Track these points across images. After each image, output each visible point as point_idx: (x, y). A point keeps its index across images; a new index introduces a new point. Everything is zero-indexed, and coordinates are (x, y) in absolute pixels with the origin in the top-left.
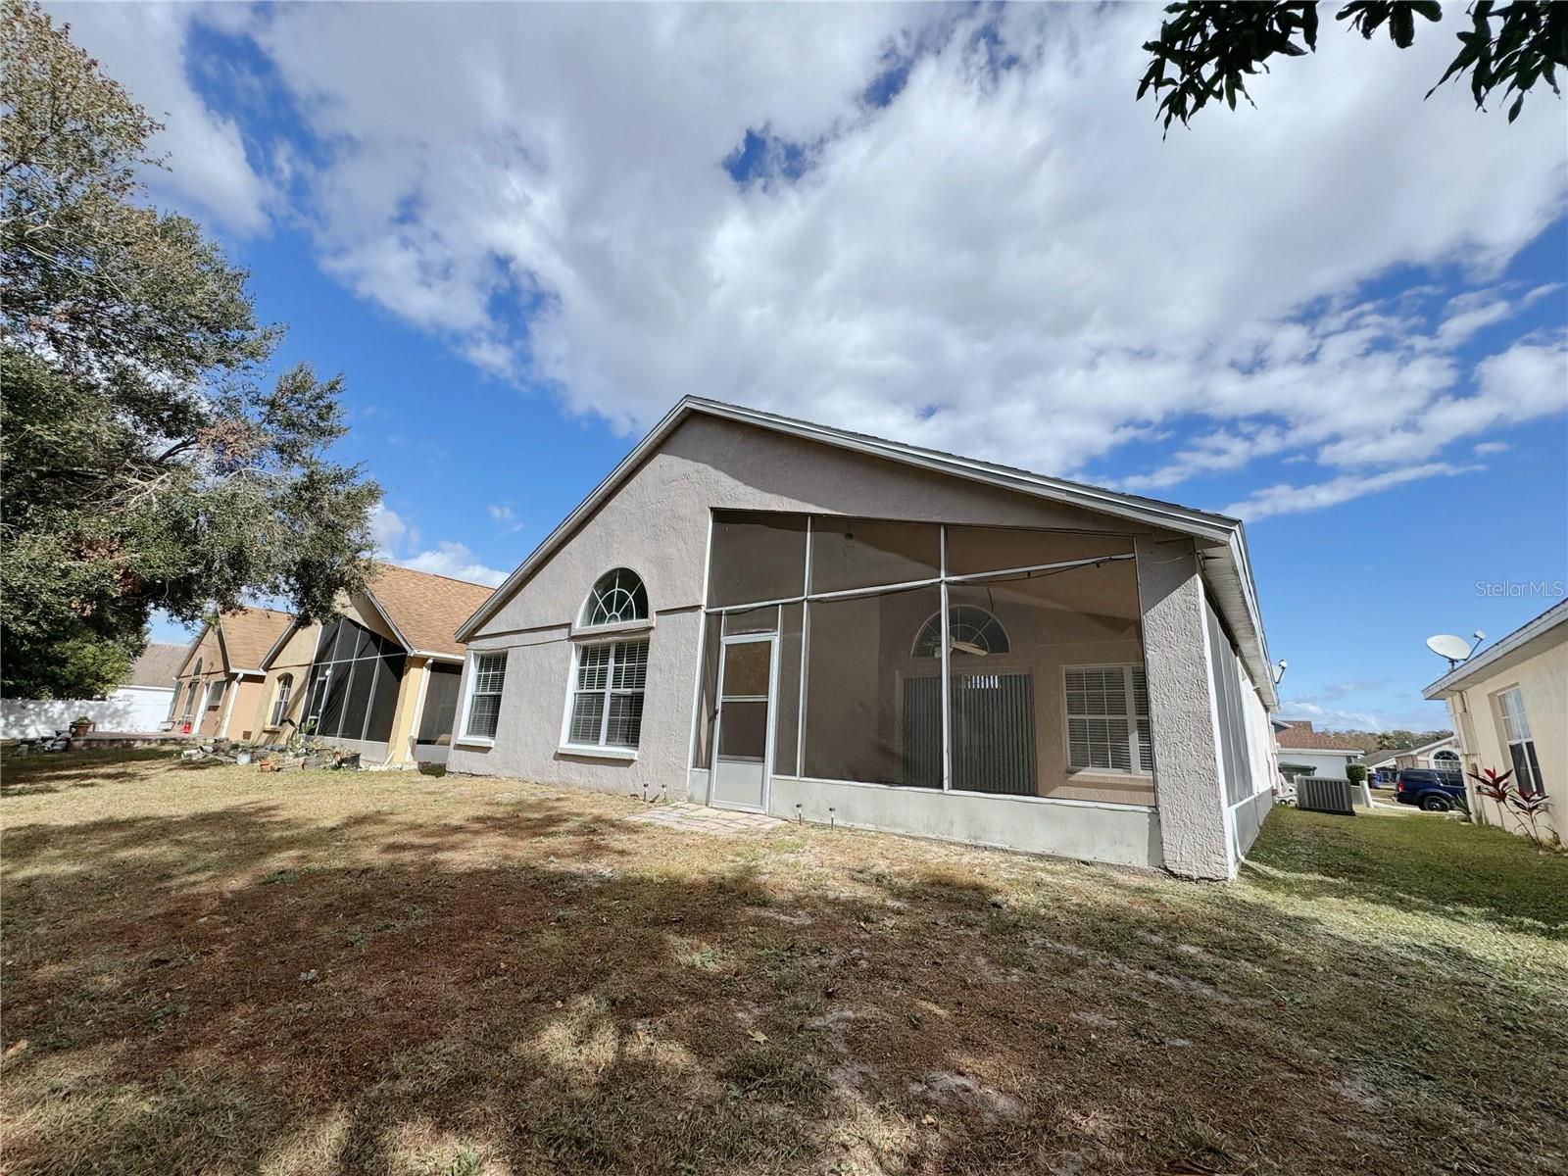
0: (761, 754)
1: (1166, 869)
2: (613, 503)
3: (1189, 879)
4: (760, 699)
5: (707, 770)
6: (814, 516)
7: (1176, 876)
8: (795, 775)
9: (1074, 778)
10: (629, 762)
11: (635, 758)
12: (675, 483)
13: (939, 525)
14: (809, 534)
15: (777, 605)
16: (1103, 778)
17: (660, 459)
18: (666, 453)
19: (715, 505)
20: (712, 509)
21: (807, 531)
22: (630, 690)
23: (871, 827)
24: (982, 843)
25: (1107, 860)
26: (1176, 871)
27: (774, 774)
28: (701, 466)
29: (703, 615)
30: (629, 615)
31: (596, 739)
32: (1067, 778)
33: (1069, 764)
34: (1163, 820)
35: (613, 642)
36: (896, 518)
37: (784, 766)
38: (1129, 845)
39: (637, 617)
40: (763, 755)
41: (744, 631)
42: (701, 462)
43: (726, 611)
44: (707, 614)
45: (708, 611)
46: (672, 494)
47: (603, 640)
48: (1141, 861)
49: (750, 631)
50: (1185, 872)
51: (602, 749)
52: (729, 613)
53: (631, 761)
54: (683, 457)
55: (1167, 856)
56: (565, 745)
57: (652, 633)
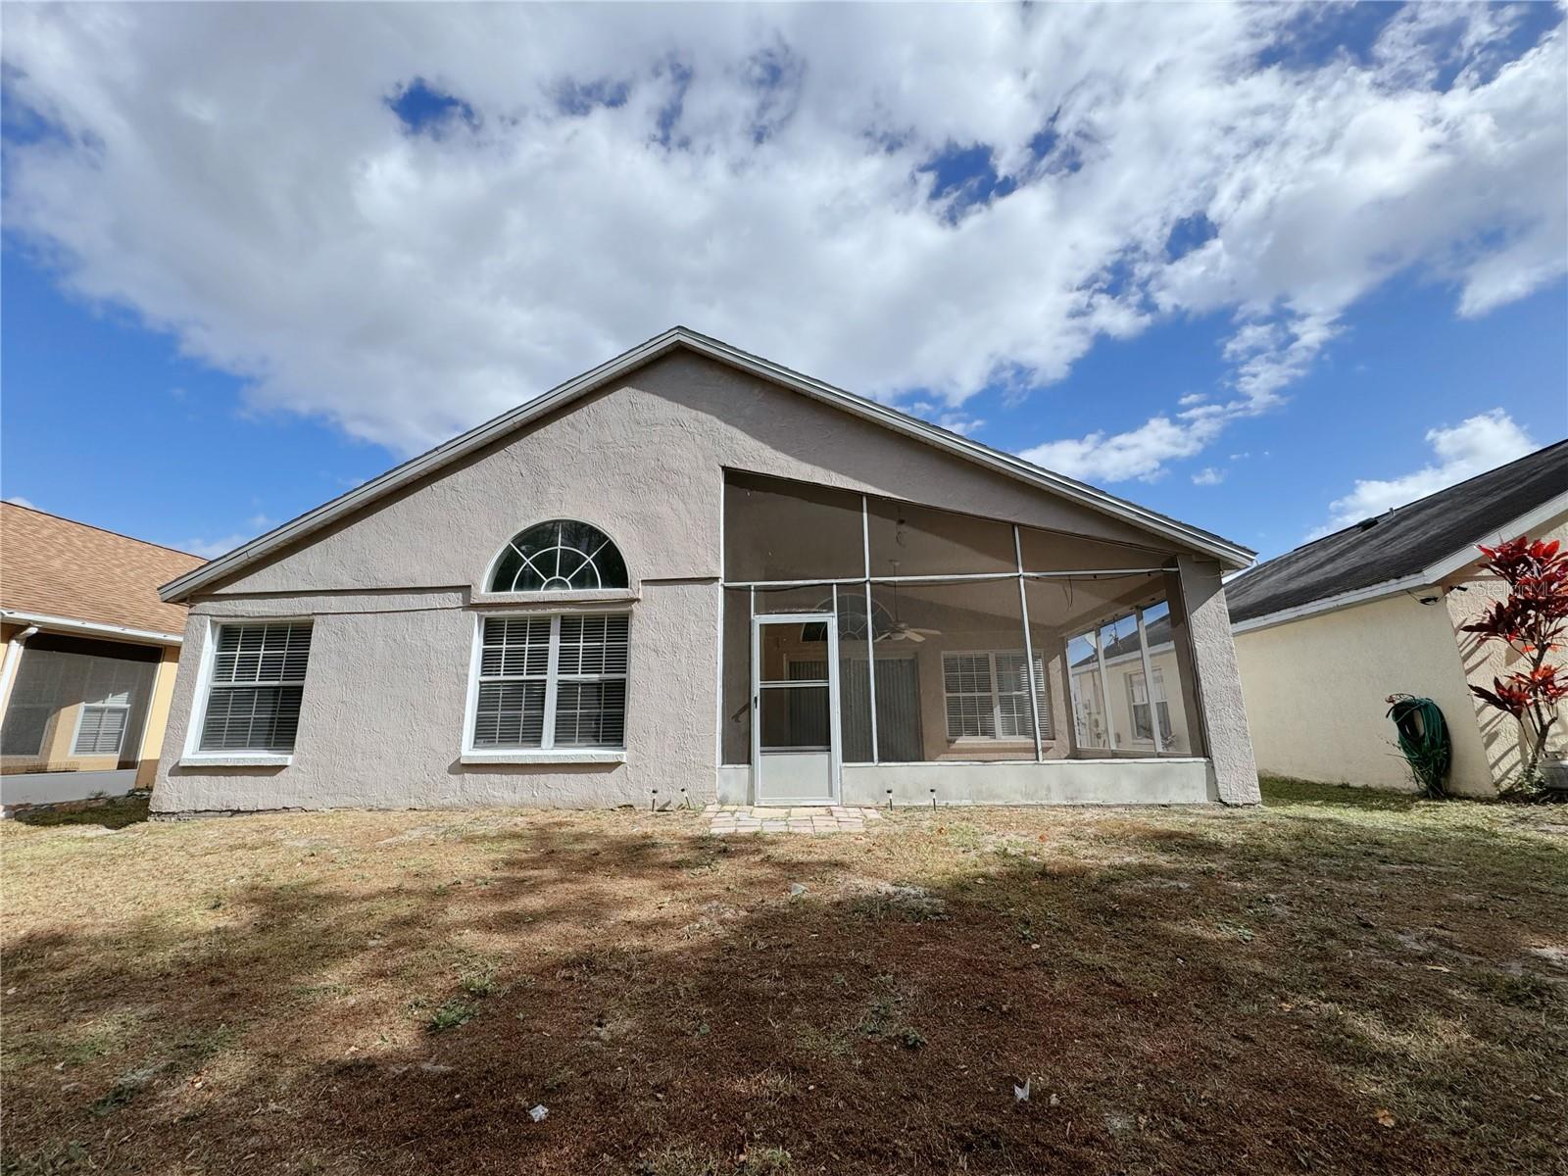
0: (825, 742)
1: (1221, 801)
2: (540, 434)
3: (1237, 806)
4: (819, 684)
5: (746, 766)
6: (871, 497)
7: (1228, 806)
8: (873, 761)
9: (953, 746)
10: (610, 767)
11: (624, 761)
12: (659, 428)
13: (1013, 525)
14: (865, 515)
15: (832, 584)
16: (978, 744)
17: (625, 394)
18: (638, 388)
19: (730, 464)
20: (724, 468)
21: (862, 511)
22: (597, 676)
23: (968, 802)
24: (1079, 802)
25: (1179, 802)
26: (1228, 802)
27: (843, 761)
28: (702, 415)
29: (721, 590)
30: (588, 580)
31: (535, 739)
32: (949, 746)
33: (948, 734)
34: (1216, 767)
35: (556, 615)
36: (972, 512)
37: (856, 752)
38: (1193, 788)
39: (603, 586)
40: (828, 743)
41: (786, 610)
42: (702, 410)
43: (755, 587)
44: (725, 588)
45: (728, 584)
46: (656, 440)
47: (539, 612)
48: (1202, 798)
49: (794, 610)
50: (1234, 802)
51: (548, 751)
52: (758, 590)
53: (619, 764)
54: (669, 399)
55: (1221, 792)
56: (469, 752)
57: (635, 606)
